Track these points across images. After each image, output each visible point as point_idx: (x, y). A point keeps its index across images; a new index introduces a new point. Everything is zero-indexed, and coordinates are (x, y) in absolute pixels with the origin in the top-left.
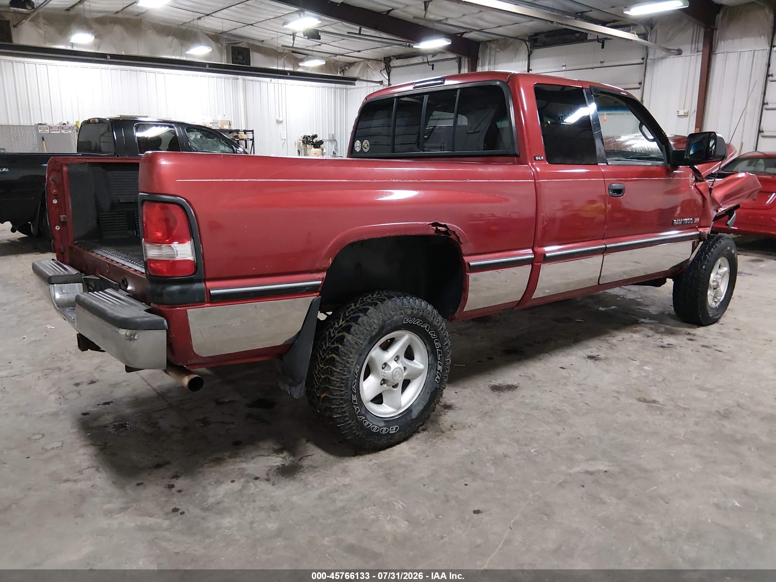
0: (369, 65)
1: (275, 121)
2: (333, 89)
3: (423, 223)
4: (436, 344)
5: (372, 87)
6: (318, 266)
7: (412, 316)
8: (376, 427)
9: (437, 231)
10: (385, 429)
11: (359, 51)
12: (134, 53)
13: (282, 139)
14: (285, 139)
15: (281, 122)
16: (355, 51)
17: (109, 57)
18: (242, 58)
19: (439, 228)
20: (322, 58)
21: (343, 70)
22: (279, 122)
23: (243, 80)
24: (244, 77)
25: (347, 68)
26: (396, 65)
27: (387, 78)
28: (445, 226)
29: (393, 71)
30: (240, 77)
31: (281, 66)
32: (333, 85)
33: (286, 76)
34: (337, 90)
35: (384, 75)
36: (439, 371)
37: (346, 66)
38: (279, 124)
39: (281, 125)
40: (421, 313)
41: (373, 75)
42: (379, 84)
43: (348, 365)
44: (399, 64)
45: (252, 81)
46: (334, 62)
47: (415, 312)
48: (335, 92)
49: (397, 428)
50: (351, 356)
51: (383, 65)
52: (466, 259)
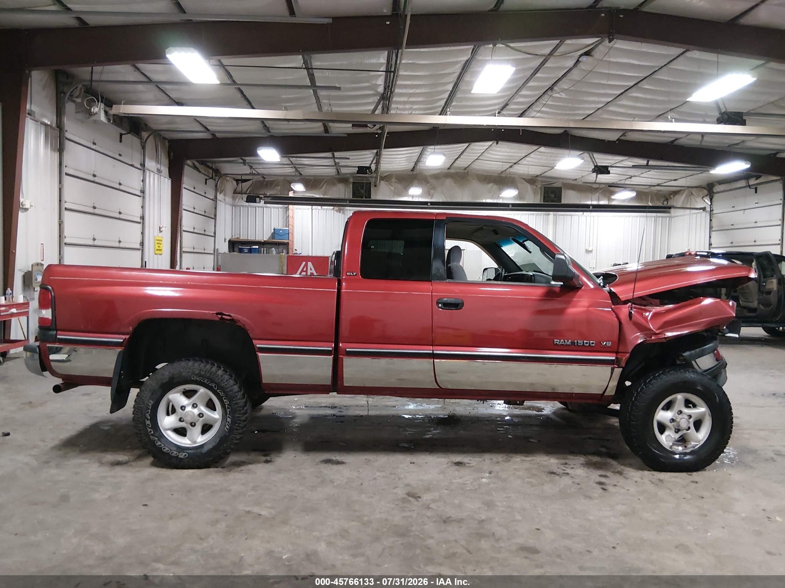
0: (693, 193)
1: (584, 251)
2: (653, 218)
3: (207, 312)
4: (225, 400)
5: (695, 214)
6: (122, 330)
7: (199, 375)
8: (167, 449)
9: (222, 318)
10: (175, 452)
11: (675, 180)
12: (459, 200)
13: (591, 268)
14: (594, 268)
15: (591, 251)
16: (671, 180)
17: (429, 204)
18: (553, 196)
19: (224, 317)
20: (633, 190)
21: (667, 199)
22: (588, 252)
23: (554, 215)
24: (555, 213)
25: (672, 196)
26: (719, 190)
27: (709, 203)
28: (229, 316)
29: (716, 197)
30: (551, 213)
31: (595, 200)
32: (654, 214)
33: (588, 209)
34: (658, 218)
35: (706, 201)
36: (228, 422)
37: (671, 194)
38: (589, 253)
39: (590, 255)
40: (208, 375)
41: (696, 202)
42: (702, 211)
43: (143, 398)
44: (722, 190)
45: (564, 215)
46: (656, 192)
47: (203, 373)
48: (656, 221)
49: (185, 455)
50: (146, 393)
51: (706, 192)
52: (254, 342)
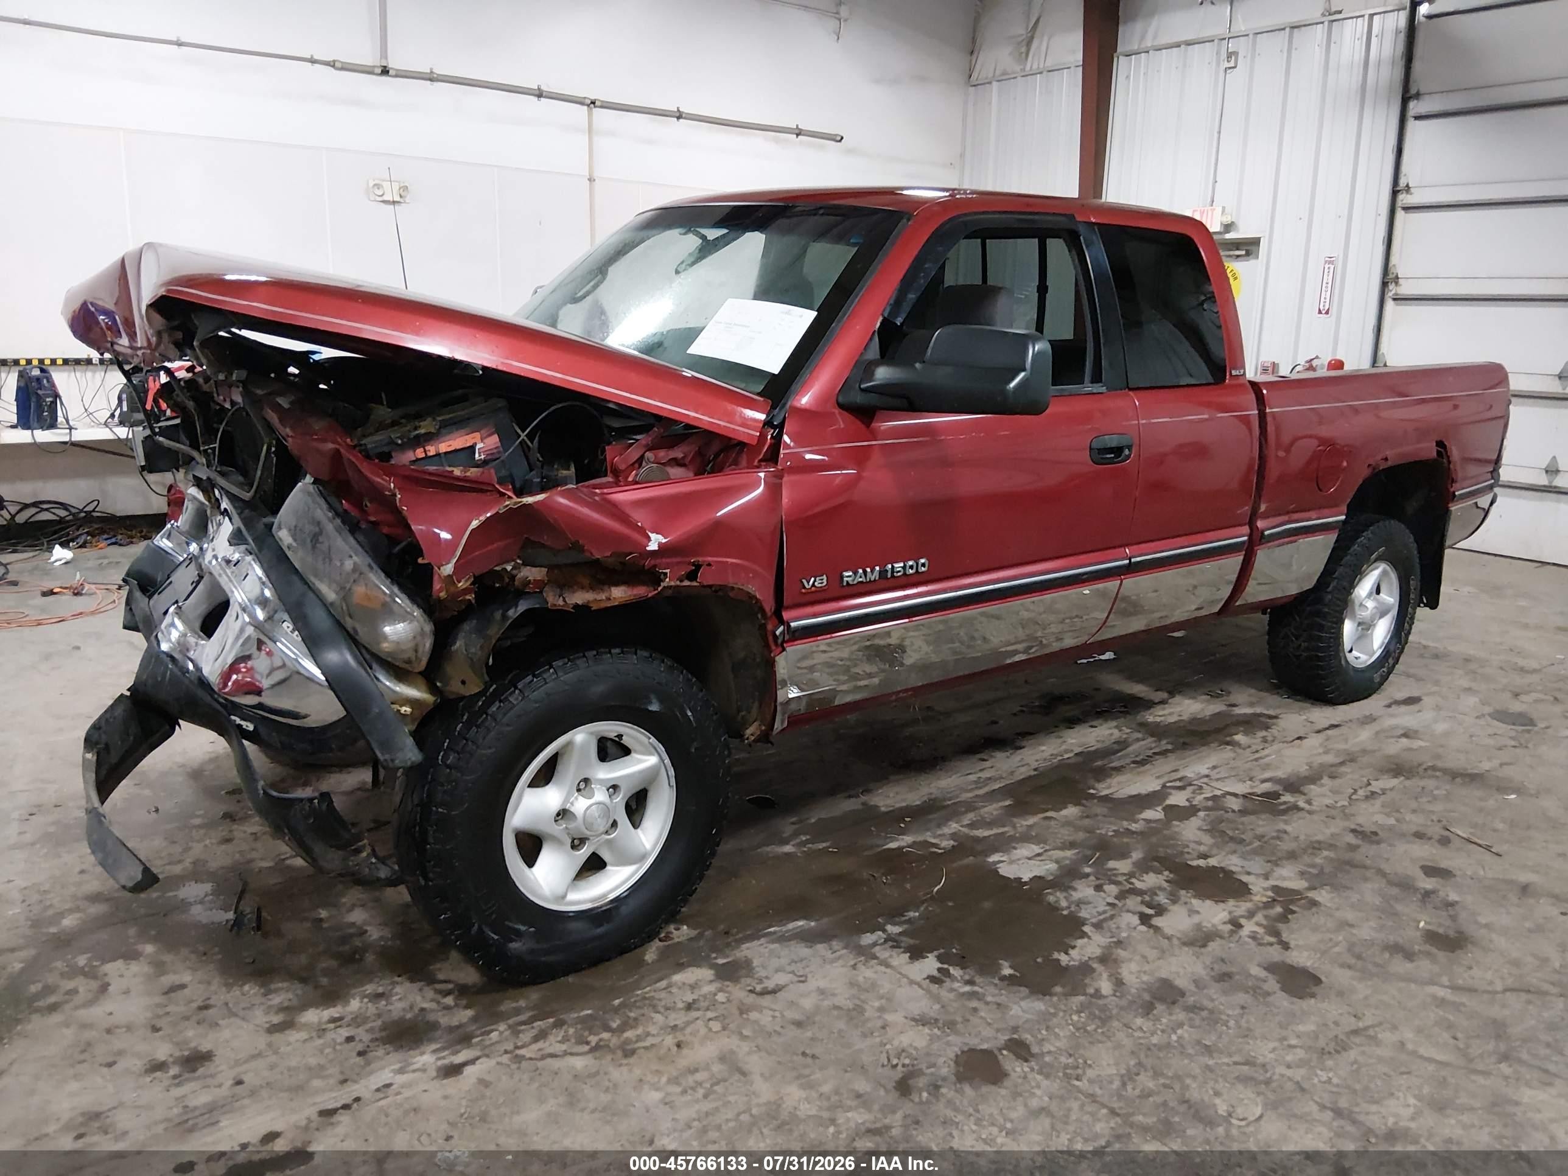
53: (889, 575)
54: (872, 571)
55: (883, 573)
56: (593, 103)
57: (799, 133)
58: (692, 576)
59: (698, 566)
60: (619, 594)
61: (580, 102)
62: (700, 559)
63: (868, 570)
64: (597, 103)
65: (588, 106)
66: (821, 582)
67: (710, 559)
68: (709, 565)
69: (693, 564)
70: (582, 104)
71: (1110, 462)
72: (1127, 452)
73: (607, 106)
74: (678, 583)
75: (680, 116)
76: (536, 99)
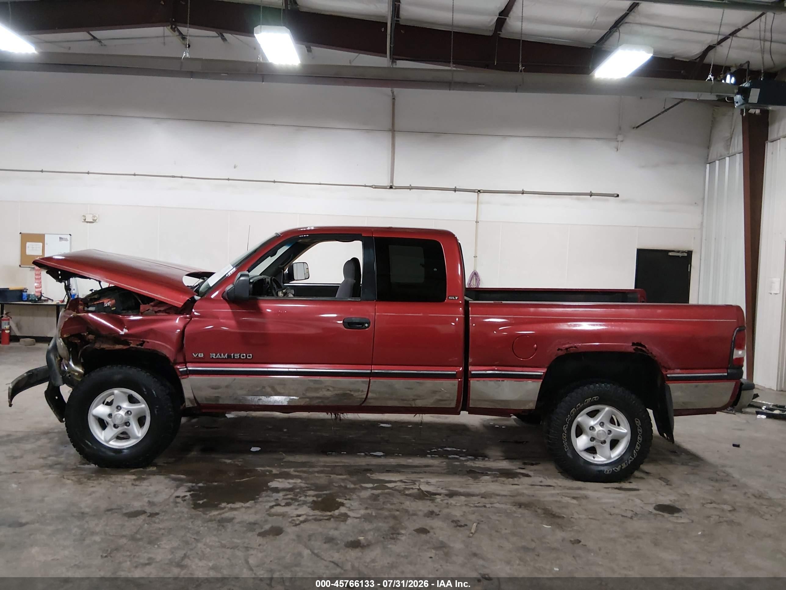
53: (232, 357)
54: (224, 355)
55: (229, 356)
56: (479, 191)
57: (591, 195)
58: (141, 345)
59: (144, 342)
60: (118, 347)
61: (473, 191)
62: (145, 340)
63: (222, 354)
64: (481, 191)
65: (477, 192)
66: (201, 355)
67: (148, 340)
68: (148, 342)
69: (142, 341)
70: (475, 192)
71: (359, 328)
72: (367, 325)
73: (485, 192)
74: (136, 346)
75: (523, 193)
76: (454, 192)
